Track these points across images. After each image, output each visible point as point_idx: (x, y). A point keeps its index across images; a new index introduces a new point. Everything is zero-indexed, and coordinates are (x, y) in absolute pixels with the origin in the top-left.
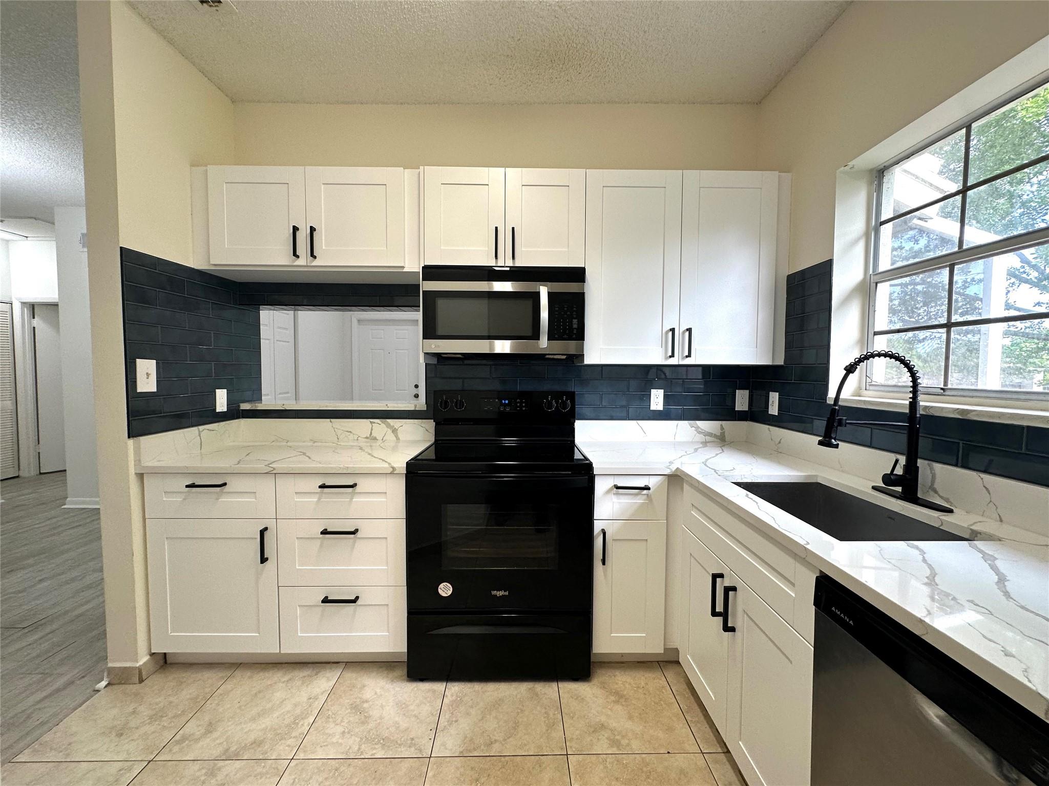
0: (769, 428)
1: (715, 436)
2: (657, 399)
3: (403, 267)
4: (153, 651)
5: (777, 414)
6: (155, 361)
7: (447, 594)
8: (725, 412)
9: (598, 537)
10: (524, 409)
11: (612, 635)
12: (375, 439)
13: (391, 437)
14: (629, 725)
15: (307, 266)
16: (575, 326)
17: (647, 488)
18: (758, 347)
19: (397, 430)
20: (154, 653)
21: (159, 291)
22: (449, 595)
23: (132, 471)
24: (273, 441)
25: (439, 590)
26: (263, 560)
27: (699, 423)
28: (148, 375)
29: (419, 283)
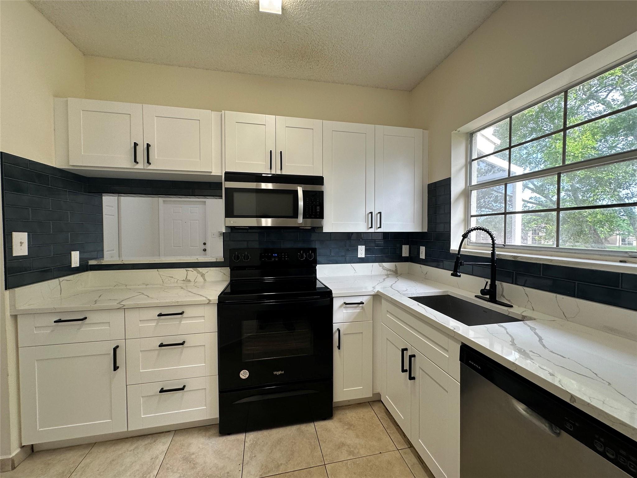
0: (420, 266)
1: (392, 271)
2: (361, 251)
3: (211, 172)
4: (23, 445)
5: (424, 258)
6: (27, 233)
7: (245, 377)
8: (397, 258)
9: (335, 333)
10: (286, 259)
11: (344, 390)
12: (189, 281)
13: (200, 279)
14: (357, 441)
15: (144, 169)
16: (318, 210)
17: (362, 303)
18: (415, 222)
19: (205, 275)
21: (30, 183)
22: (247, 377)
23: (8, 314)
24: (115, 286)
25: (240, 375)
26: (116, 368)
27: (384, 264)
28: (21, 243)
29: (222, 183)
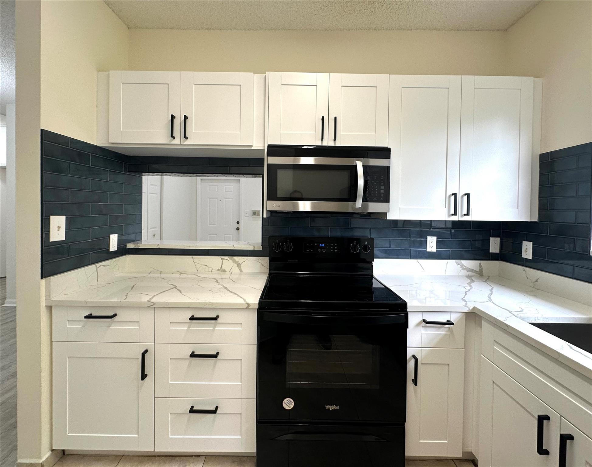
1: (475, 272)
2: (432, 244)
3: (252, 146)
4: (53, 449)
5: (531, 259)
6: (65, 216)
7: (289, 407)
8: (485, 255)
9: (410, 361)
10: (336, 251)
11: (421, 441)
13: (236, 270)
15: (181, 145)
16: (382, 191)
17: (449, 323)
18: (519, 207)
19: (240, 264)
20: (54, 450)
21: (70, 163)
22: (291, 408)
23: (43, 304)
25: (283, 404)
26: (144, 376)
27: (463, 262)
28: (59, 227)
29: (264, 159)
